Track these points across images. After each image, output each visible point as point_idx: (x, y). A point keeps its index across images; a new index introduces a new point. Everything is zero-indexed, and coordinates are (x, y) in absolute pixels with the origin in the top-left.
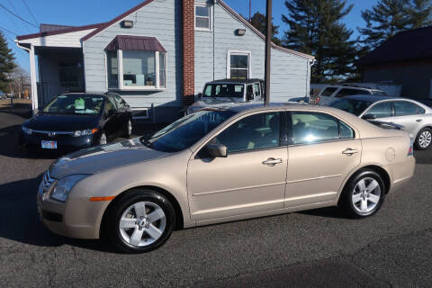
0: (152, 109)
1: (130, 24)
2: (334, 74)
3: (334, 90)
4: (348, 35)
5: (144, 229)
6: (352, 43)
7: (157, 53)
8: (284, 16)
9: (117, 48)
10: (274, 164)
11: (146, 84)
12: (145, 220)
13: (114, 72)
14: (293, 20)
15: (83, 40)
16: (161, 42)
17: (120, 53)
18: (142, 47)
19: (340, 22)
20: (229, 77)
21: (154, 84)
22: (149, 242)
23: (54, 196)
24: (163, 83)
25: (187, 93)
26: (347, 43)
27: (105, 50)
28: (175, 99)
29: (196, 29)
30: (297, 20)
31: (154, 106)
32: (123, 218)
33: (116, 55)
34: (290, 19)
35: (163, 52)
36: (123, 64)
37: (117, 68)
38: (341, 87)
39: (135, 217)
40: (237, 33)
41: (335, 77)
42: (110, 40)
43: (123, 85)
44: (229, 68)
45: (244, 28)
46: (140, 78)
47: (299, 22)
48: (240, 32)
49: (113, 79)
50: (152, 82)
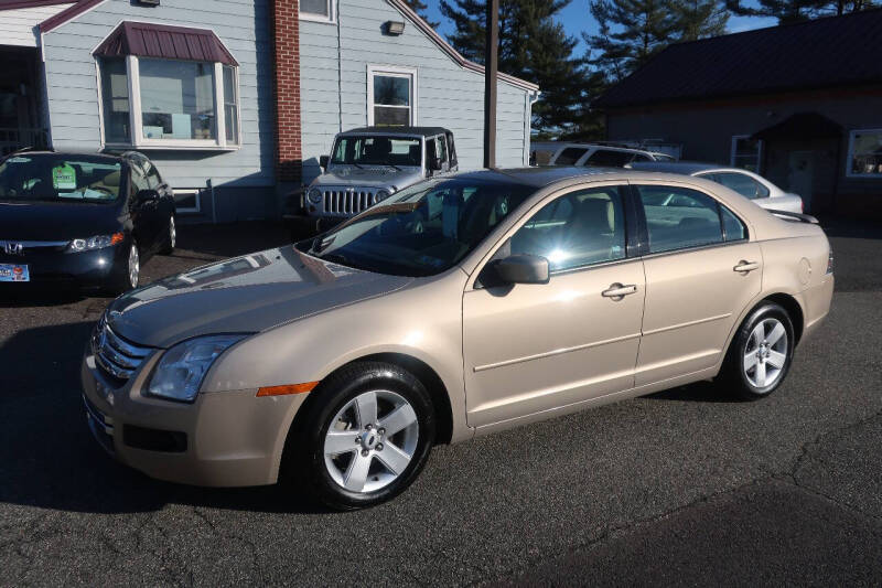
0: (209, 192)
2: (543, 124)
3: (579, 153)
4: (568, 47)
5: (372, 453)
6: (577, 63)
7: (219, 67)
8: (444, 5)
9: (127, 52)
10: (622, 296)
11: (194, 136)
12: (374, 432)
13: (118, 106)
14: (464, 11)
15: (39, 29)
16: (225, 43)
17: (134, 62)
18: (182, 52)
19: (555, 19)
20: (371, 123)
21: (214, 136)
22: (385, 482)
23: (156, 391)
24: (232, 134)
25: (284, 158)
26: (567, 63)
27: (95, 55)
28: (259, 170)
29: (301, 16)
30: (471, 13)
31: (215, 183)
32: (331, 433)
33: (123, 69)
34: (456, 9)
35: (230, 63)
36: (142, 89)
37: (127, 98)
38: (593, 148)
39: (355, 427)
40: (387, 29)
41: (545, 129)
42: (107, 33)
43: (143, 137)
44: (372, 105)
45: (401, 20)
46: (181, 121)
47: (474, 17)
48: (394, 28)
49: (117, 123)
50: (208, 132)
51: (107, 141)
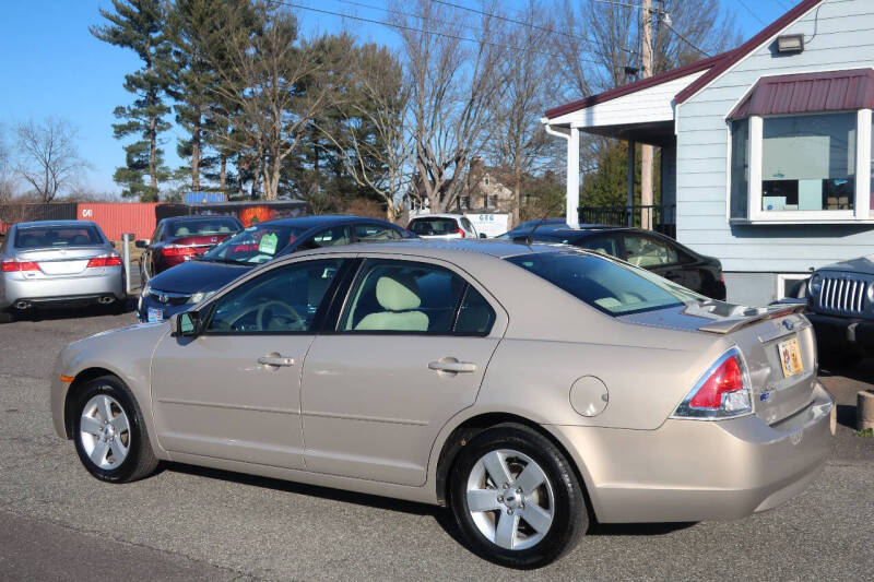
1: (795, 43)
7: (864, 115)
9: (750, 113)
10: (279, 366)
11: (825, 206)
17: (756, 124)
21: (851, 204)
22: (114, 465)
27: (727, 120)
43: (760, 209)
46: (810, 190)
50: (844, 200)
51: (732, 216)
